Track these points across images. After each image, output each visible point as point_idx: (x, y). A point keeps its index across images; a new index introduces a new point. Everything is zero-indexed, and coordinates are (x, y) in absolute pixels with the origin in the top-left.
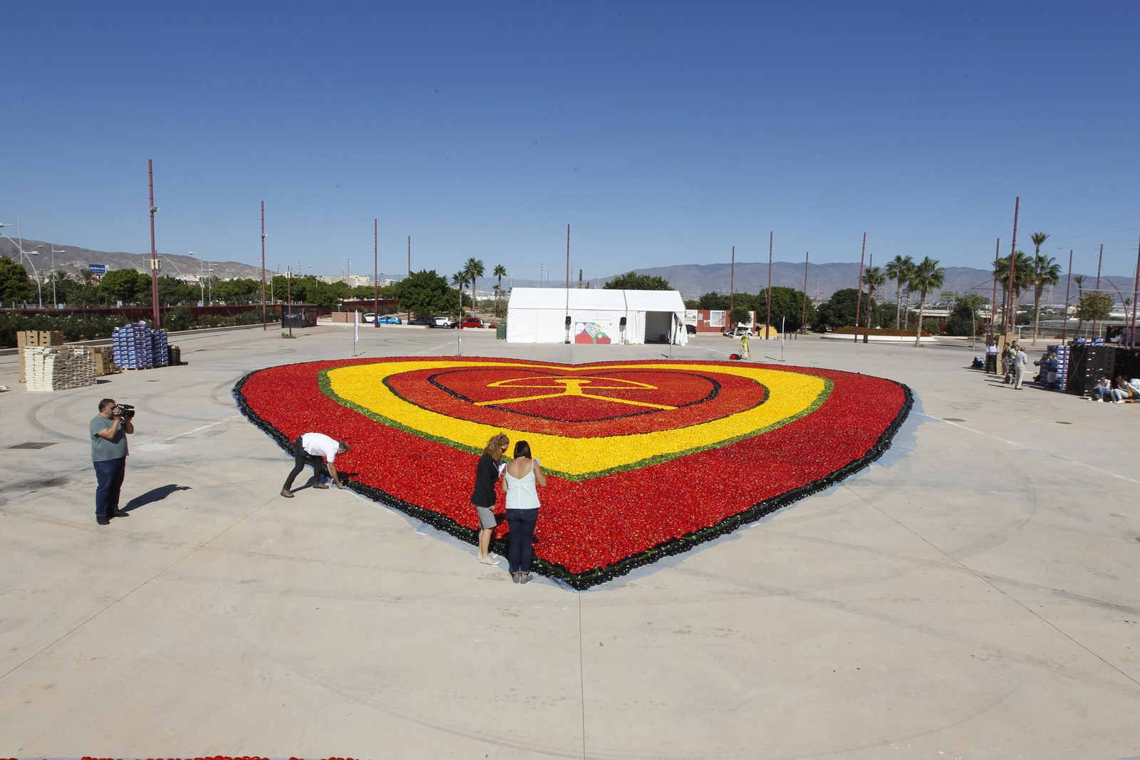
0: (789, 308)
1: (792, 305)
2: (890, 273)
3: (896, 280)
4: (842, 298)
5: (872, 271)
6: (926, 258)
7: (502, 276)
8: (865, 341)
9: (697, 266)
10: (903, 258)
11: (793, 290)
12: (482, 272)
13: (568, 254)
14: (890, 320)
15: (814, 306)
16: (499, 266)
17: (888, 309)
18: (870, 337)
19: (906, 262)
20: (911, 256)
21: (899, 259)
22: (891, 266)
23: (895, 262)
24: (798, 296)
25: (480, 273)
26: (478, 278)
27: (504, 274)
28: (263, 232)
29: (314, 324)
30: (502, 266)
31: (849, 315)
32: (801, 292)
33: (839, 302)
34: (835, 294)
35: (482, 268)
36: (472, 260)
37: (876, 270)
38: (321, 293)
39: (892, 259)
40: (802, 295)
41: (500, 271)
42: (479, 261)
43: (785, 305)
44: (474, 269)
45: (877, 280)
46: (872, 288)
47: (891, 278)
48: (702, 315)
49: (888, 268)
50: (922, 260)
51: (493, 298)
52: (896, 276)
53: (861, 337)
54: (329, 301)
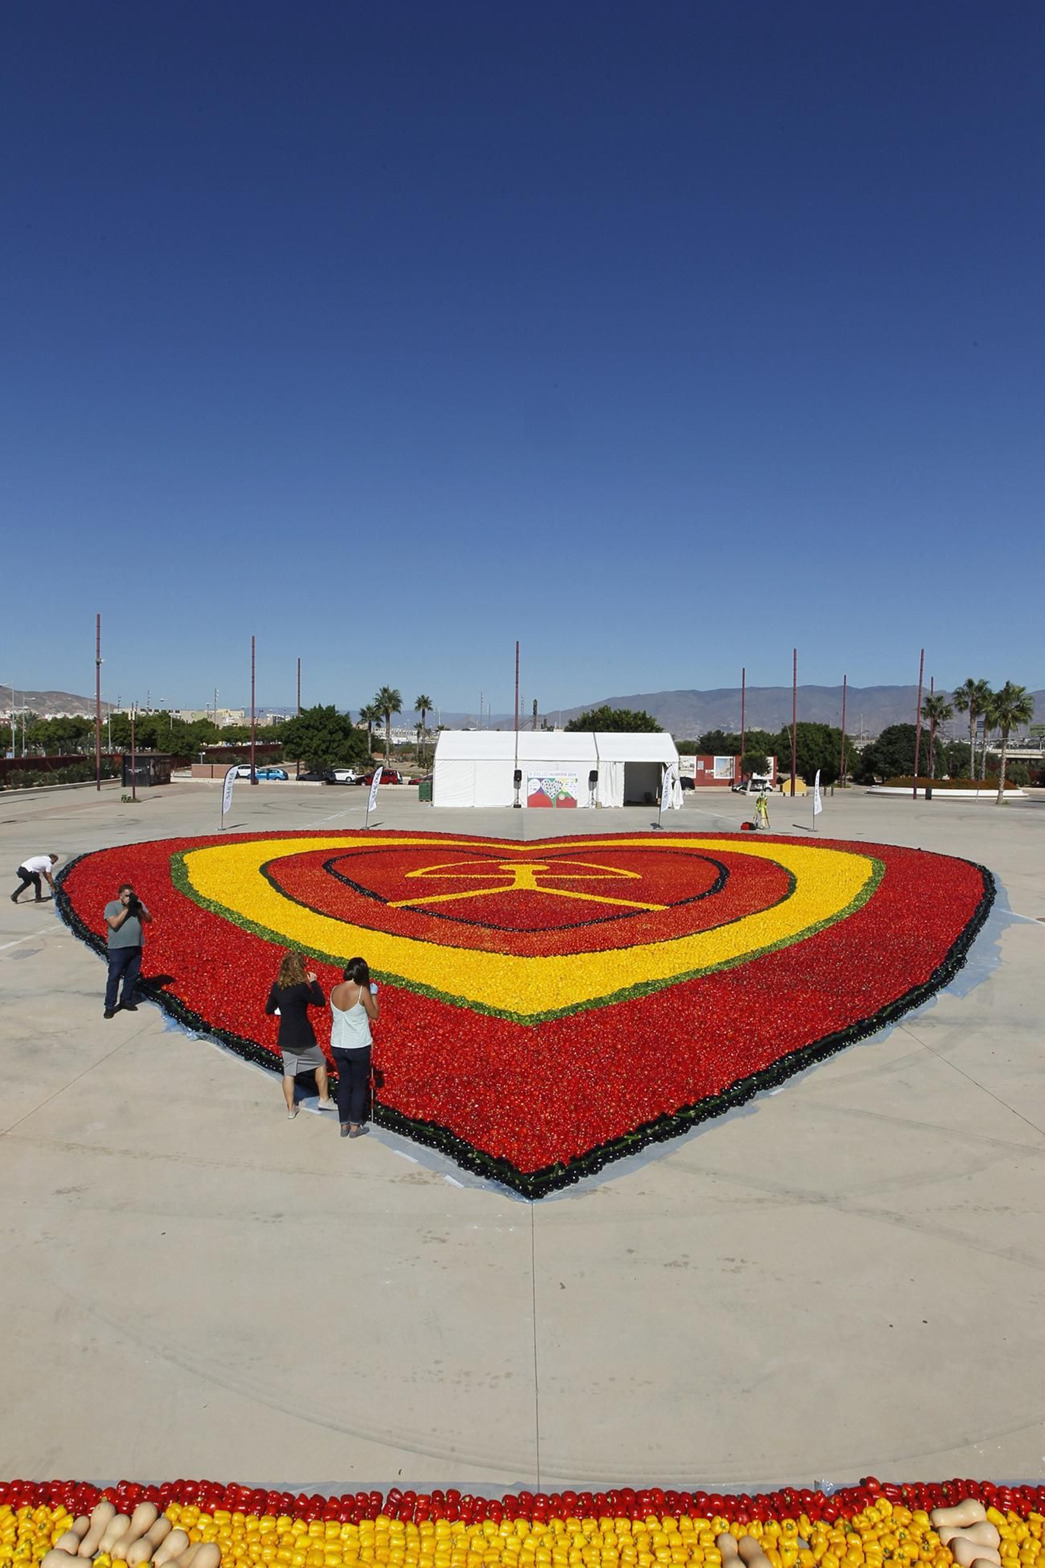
0: (822, 752)
1: (826, 748)
2: (959, 704)
3: (967, 714)
4: (894, 737)
5: (933, 700)
6: (1008, 684)
7: (426, 710)
8: (928, 796)
9: (694, 692)
10: (976, 683)
11: (827, 726)
12: (398, 706)
13: (517, 683)
14: (962, 766)
15: (857, 749)
16: (423, 697)
17: (959, 751)
18: (935, 792)
19: (980, 688)
20: (986, 680)
21: (970, 683)
22: (959, 694)
23: (966, 688)
24: (835, 736)
25: (396, 708)
26: (393, 715)
27: (430, 709)
28: (98, 656)
29: (167, 781)
30: (426, 697)
31: (906, 760)
32: (837, 729)
33: (890, 743)
34: (885, 731)
35: (399, 701)
36: (385, 690)
37: (940, 699)
38: (177, 738)
39: (961, 683)
40: (840, 733)
41: (423, 703)
42: (395, 691)
43: (817, 748)
44: (388, 703)
45: (942, 712)
46: (935, 724)
47: (961, 710)
48: (702, 762)
49: (956, 696)
50: (1002, 687)
51: (414, 740)
52: (966, 706)
53: (921, 791)
54: (188, 748)
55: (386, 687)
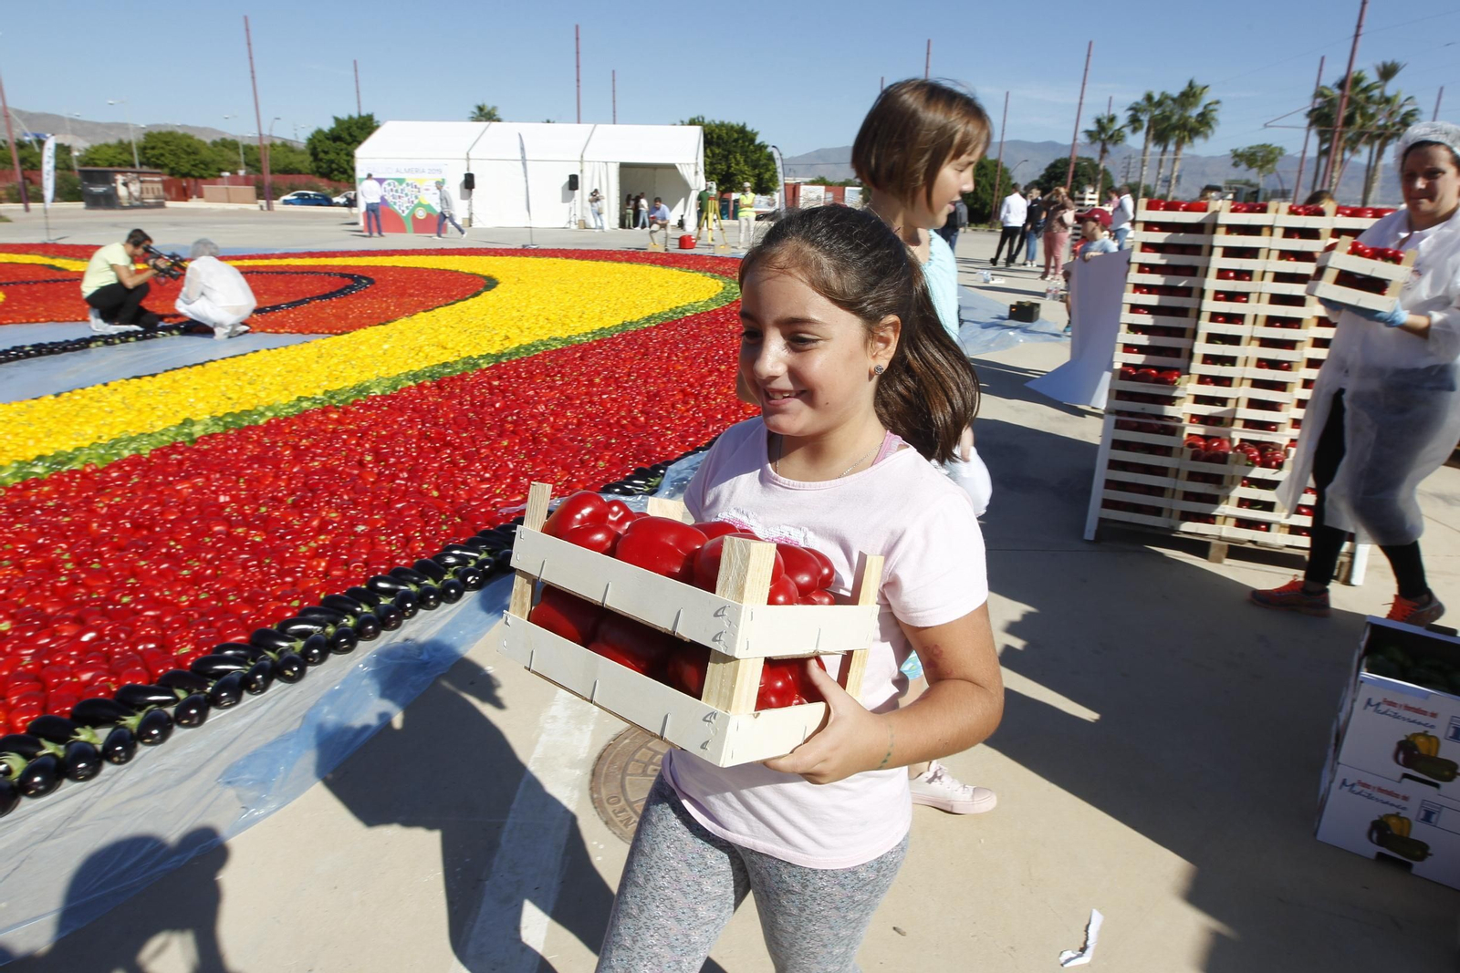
2: (1134, 123)
3: (1142, 134)
4: (1059, 171)
5: (1105, 121)
6: (1188, 82)
10: (1157, 97)
13: (578, 80)
19: (1159, 103)
21: (1149, 98)
22: (1135, 110)
23: (1145, 103)
29: (161, 205)
34: (1050, 165)
37: (1112, 119)
38: (189, 154)
39: (1139, 97)
45: (1111, 136)
46: (1104, 151)
47: (1135, 130)
49: (1130, 113)
50: (1183, 87)
52: (1142, 126)
54: (202, 166)
55: (480, 104)
